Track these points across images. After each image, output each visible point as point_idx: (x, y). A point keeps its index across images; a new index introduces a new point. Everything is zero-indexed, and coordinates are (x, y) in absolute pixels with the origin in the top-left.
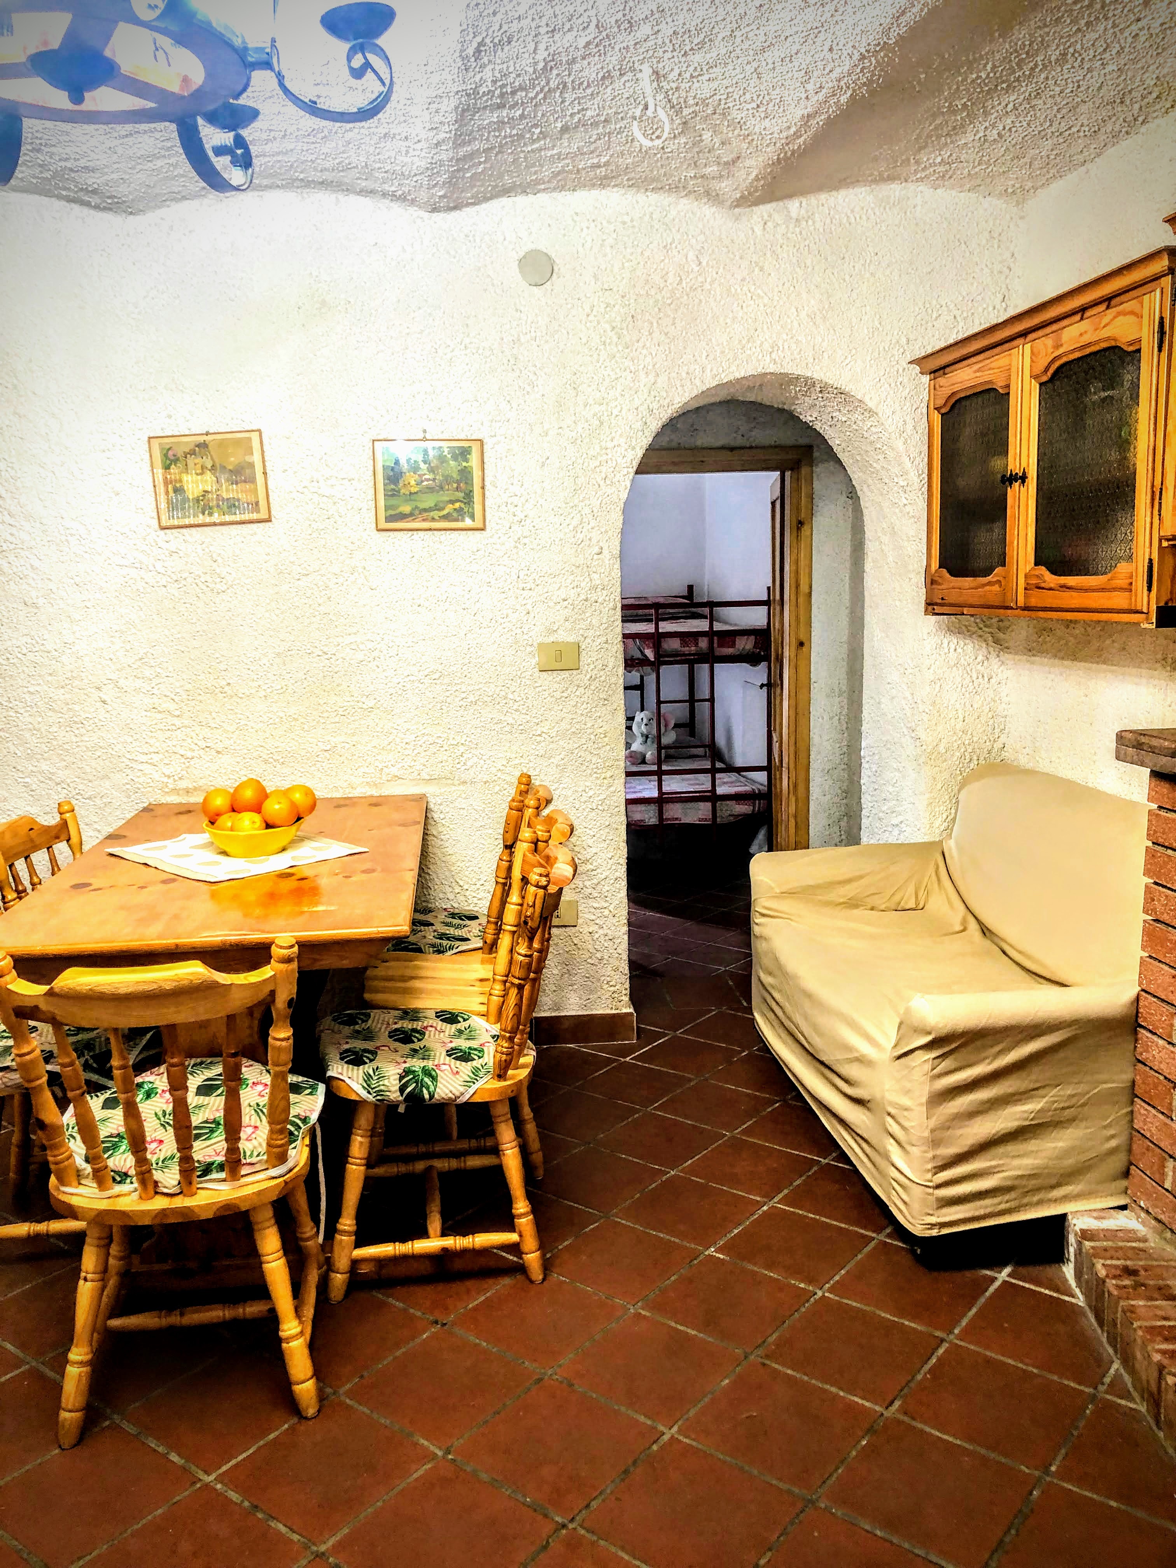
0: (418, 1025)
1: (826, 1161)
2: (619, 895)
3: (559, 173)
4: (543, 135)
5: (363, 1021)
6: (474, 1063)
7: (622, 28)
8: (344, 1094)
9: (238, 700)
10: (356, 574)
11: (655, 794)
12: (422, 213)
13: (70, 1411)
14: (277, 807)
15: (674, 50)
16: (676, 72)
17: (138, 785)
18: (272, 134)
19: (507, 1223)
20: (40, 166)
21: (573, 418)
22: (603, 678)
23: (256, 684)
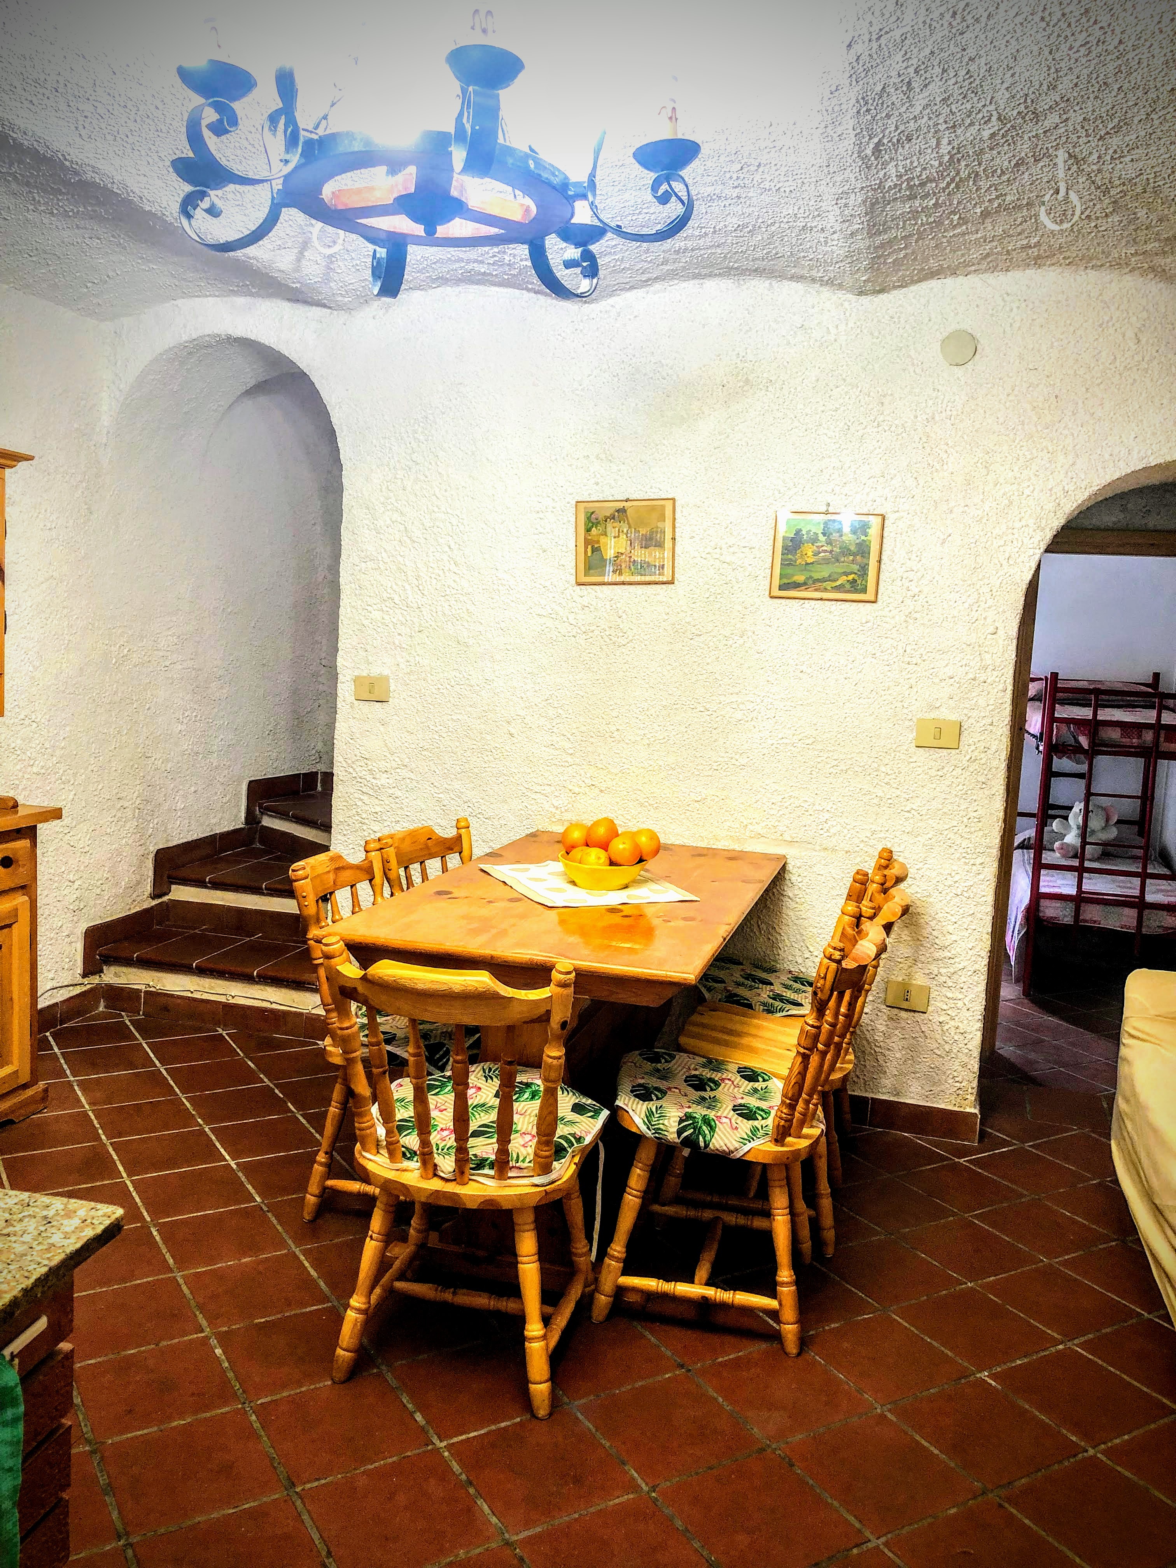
0: (717, 1076)
1: (1151, 1316)
2: (977, 989)
3: (988, 255)
4: (963, 221)
5: (666, 1061)
6: (756, 1123)
7: (1027, 118)
8: (626, 1124)
9: (625, 746)
10: (745, 637)
11: (1073, 891)
12: (850, 296)
13: (344, 1350)
14: (621, 846)
15: (1087, 136)
16: (1095, 156)
17: (530, 812)
18: (703, 231)
19: (770, 1288)
20: (509, 265)
21: (981, 497)
22: (983, 762)
23: (641, 732)
